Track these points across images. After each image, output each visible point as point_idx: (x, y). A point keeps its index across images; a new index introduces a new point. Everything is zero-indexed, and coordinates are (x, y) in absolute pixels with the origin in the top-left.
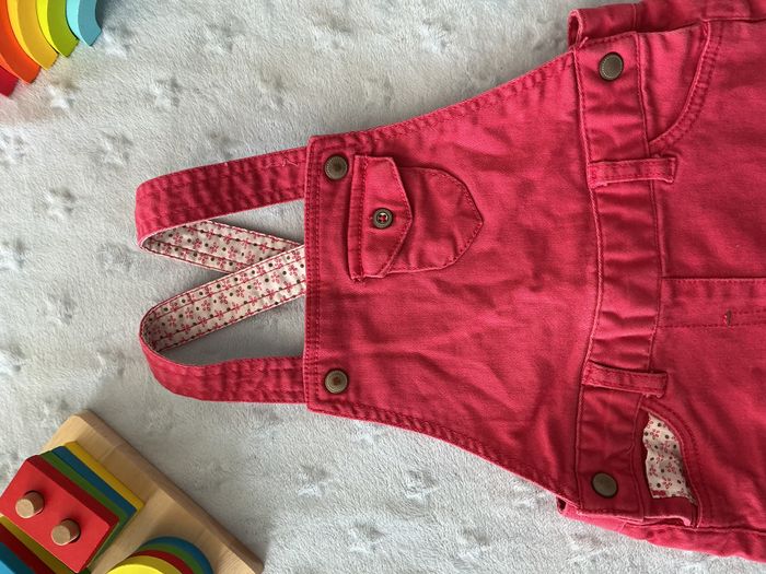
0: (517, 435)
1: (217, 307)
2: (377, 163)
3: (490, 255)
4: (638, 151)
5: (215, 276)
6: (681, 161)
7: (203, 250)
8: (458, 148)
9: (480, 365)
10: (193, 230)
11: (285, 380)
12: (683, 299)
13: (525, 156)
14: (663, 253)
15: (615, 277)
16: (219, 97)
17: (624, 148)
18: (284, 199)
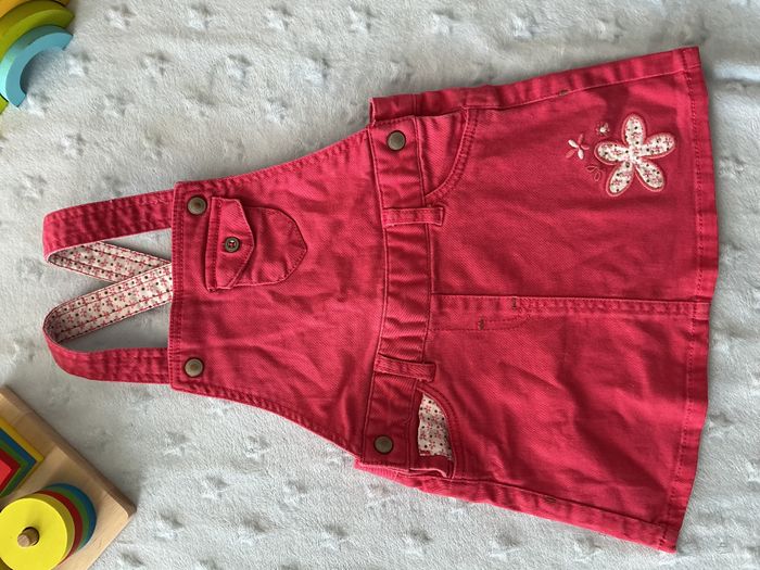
0: (325, 408)
1: (105, 309)
2: (228, 203)
3: (311, 274)
4: (416, 202)
5: (104, 285)
6: (447, 210)
7: (96, 264)
8: (290, 194)
9: (302, 356)
10: (89, 249)
11: (155, 366)
12: (447, 310)
13: (337, 202)
14: (433, 276)
15: (396, 293)
16: (114, 149)
17: (406, 200)
18: (156, 227)
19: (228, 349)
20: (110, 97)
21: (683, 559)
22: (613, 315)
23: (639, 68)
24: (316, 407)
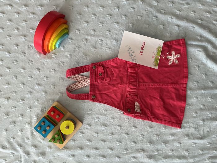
0: (118, 104)
1: (77, 86)
2: (100, 67)
3: (115, 80)
4: (134, 67)
5: (76, 82)
6: (140, 68)
7: (75, 78)
8: (111, 65)
9: (113, 95)
11: (87, 97)
12: (140, 86)
13: (120, 67)
14: (137, 80)
15: (131, 83)
17: (132, 66)
18: (87, 72)
19: (100, 94)
20: (77, 47)
21: (182, 130)
22: (169, 86)
23: (174, 42)
24: (116, 104)
